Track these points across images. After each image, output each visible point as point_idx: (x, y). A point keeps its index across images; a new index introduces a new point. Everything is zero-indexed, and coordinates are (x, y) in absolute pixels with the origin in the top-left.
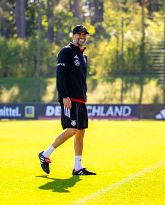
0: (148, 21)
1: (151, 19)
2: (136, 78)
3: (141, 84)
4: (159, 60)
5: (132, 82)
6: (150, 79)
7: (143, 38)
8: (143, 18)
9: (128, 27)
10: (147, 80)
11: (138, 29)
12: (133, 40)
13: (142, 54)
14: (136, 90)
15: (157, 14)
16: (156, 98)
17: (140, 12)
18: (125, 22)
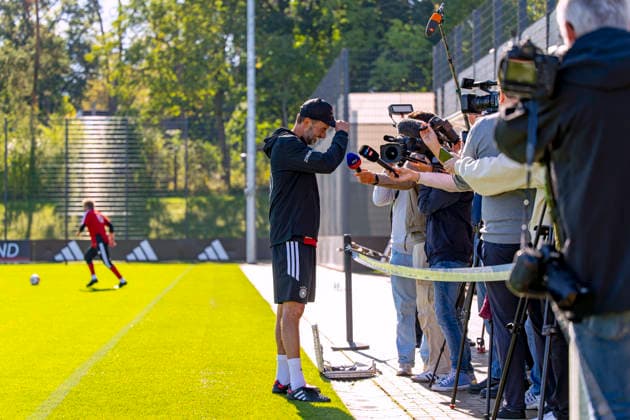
0: (41, 127)
1: (46, 125)
2: (26, 204)
3: (30, 212)
4: (58, 178)
5: (19, 210)
6: (43, 205)
7: (33, 148)
8: (31, 123)
9: (14, 133)
10: (39, 206)
11: (26, 137)
12: (21, 151)
13: (33, 170)
14: (23, 220)
15: (53, 117)
16: (50, 230)
17: (28, 112)
18: (9, 126)
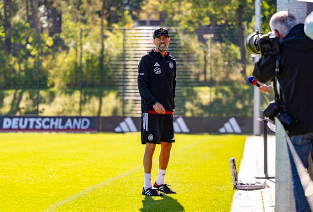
0: (107, 33)
1: (111, 31)
2: (96, 90)
3: (100, 96)
4: (118, 72)
5: (91, 94)
6: (109, 91)
7: (102, 50)
8: (102, 30)
9: (87, 38)
10: (106, 92)
11: (97, 41)
12: (92, 51)
13: (101, 66)
14: (95, 102)
15: (116, 26)
16: (115, 111)
17: (99, 23)
18: (84, 34)
